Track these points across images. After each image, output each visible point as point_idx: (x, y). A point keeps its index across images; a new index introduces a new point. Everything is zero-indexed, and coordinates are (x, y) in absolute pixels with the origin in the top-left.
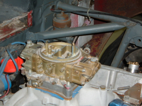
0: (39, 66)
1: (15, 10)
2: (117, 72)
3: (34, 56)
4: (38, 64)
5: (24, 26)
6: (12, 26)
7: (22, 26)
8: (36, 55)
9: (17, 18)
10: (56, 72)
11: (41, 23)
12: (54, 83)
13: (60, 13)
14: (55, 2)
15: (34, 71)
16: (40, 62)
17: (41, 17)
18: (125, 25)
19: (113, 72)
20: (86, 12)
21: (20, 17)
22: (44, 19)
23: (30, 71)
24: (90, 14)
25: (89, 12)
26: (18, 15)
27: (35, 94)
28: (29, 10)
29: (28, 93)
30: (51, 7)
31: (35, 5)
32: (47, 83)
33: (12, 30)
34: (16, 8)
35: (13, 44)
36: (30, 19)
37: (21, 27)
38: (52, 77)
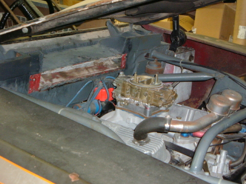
0: (128, 91)
1: (111, 51)
2: (195, 111)
3: (124, 83)
4: (127, 90)
5: (118, 67)
6: (106, 65)
7: (116, 67)
8: (126, 82)
9: (112, 58)
10: (141, 97)
11: (134, 67)
12: (138, 105)
13: (153, 61)
14: (150, 50)
15: (123, 95)
16: (128, 88)
17: (134, 62)
18: (214, 76)
19: (192, 111)
20: (179, 62)
21: (115, 58)
22: (137, 65)
23: (120, 95)
24: (183, 64)
25: (182, 63)
26: (113, 56)
27: (121, 115)
28: (124, 53)
29: (115, 114)
30: (145, 54)
31: (130, 49)
32: (132, 105)
33: (106, 68)
34: (113, 49)
35: (107, 77)
36: (123, 62)
37: (114, 67)
38: (137, 100)
